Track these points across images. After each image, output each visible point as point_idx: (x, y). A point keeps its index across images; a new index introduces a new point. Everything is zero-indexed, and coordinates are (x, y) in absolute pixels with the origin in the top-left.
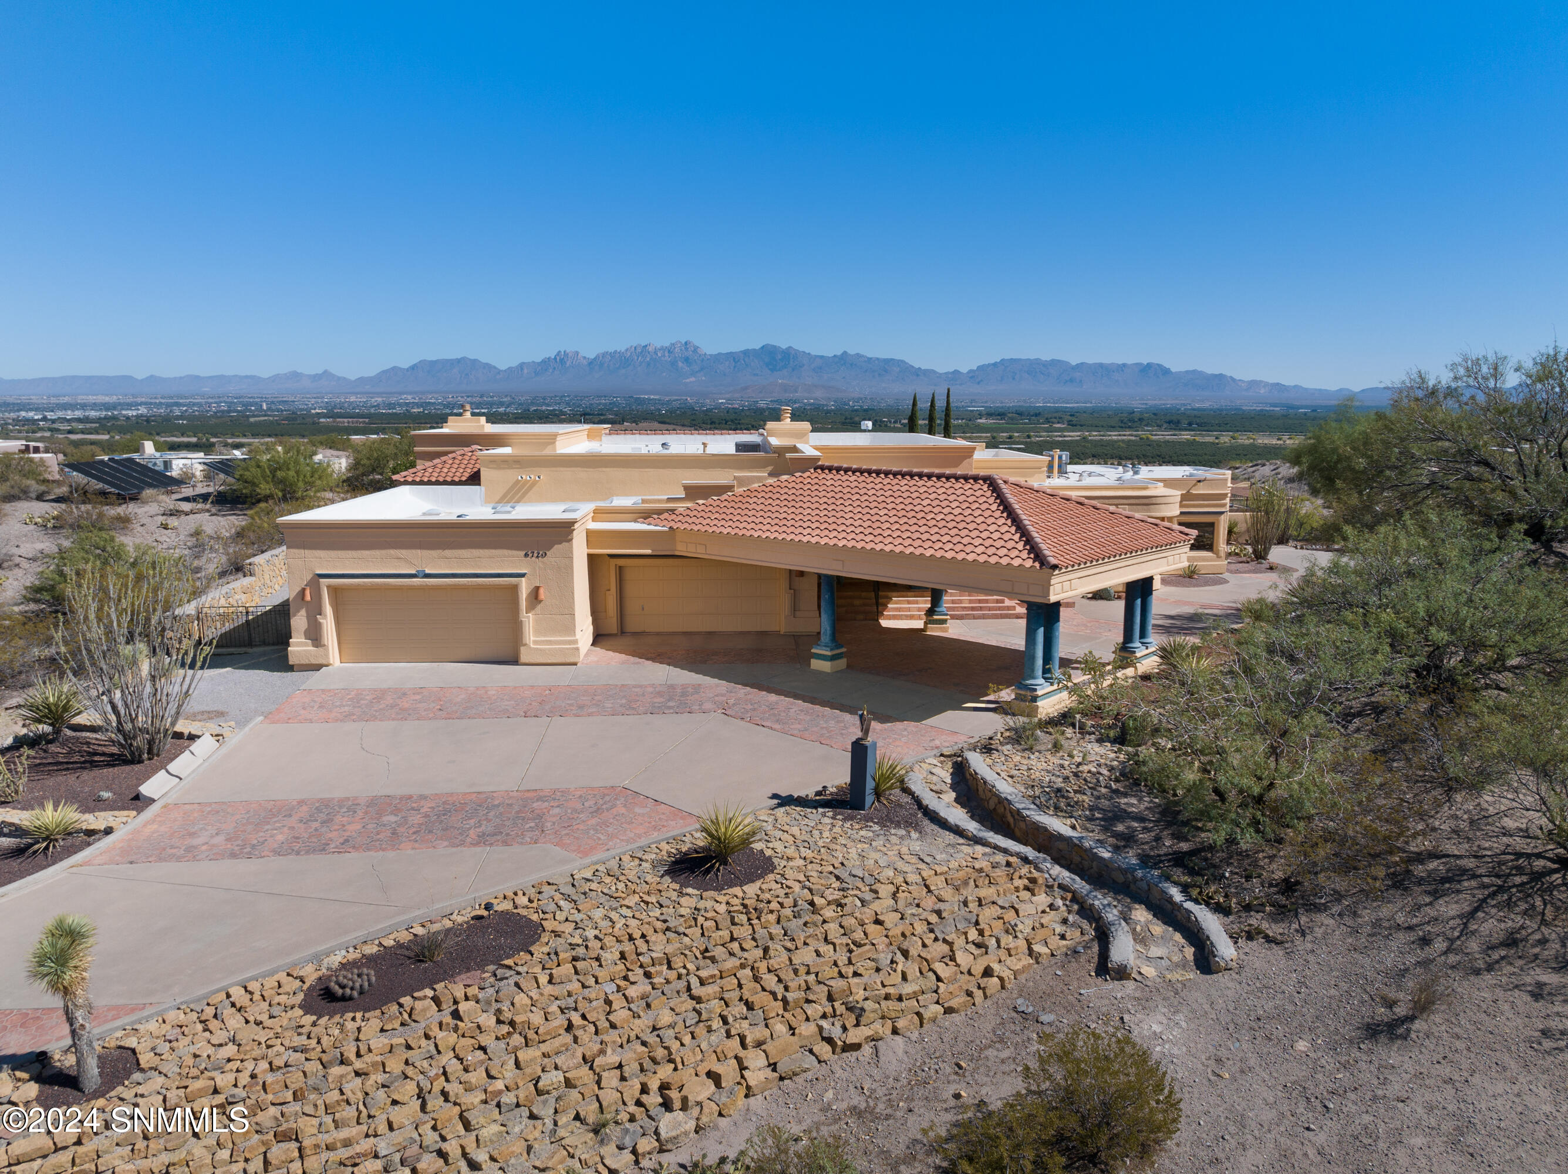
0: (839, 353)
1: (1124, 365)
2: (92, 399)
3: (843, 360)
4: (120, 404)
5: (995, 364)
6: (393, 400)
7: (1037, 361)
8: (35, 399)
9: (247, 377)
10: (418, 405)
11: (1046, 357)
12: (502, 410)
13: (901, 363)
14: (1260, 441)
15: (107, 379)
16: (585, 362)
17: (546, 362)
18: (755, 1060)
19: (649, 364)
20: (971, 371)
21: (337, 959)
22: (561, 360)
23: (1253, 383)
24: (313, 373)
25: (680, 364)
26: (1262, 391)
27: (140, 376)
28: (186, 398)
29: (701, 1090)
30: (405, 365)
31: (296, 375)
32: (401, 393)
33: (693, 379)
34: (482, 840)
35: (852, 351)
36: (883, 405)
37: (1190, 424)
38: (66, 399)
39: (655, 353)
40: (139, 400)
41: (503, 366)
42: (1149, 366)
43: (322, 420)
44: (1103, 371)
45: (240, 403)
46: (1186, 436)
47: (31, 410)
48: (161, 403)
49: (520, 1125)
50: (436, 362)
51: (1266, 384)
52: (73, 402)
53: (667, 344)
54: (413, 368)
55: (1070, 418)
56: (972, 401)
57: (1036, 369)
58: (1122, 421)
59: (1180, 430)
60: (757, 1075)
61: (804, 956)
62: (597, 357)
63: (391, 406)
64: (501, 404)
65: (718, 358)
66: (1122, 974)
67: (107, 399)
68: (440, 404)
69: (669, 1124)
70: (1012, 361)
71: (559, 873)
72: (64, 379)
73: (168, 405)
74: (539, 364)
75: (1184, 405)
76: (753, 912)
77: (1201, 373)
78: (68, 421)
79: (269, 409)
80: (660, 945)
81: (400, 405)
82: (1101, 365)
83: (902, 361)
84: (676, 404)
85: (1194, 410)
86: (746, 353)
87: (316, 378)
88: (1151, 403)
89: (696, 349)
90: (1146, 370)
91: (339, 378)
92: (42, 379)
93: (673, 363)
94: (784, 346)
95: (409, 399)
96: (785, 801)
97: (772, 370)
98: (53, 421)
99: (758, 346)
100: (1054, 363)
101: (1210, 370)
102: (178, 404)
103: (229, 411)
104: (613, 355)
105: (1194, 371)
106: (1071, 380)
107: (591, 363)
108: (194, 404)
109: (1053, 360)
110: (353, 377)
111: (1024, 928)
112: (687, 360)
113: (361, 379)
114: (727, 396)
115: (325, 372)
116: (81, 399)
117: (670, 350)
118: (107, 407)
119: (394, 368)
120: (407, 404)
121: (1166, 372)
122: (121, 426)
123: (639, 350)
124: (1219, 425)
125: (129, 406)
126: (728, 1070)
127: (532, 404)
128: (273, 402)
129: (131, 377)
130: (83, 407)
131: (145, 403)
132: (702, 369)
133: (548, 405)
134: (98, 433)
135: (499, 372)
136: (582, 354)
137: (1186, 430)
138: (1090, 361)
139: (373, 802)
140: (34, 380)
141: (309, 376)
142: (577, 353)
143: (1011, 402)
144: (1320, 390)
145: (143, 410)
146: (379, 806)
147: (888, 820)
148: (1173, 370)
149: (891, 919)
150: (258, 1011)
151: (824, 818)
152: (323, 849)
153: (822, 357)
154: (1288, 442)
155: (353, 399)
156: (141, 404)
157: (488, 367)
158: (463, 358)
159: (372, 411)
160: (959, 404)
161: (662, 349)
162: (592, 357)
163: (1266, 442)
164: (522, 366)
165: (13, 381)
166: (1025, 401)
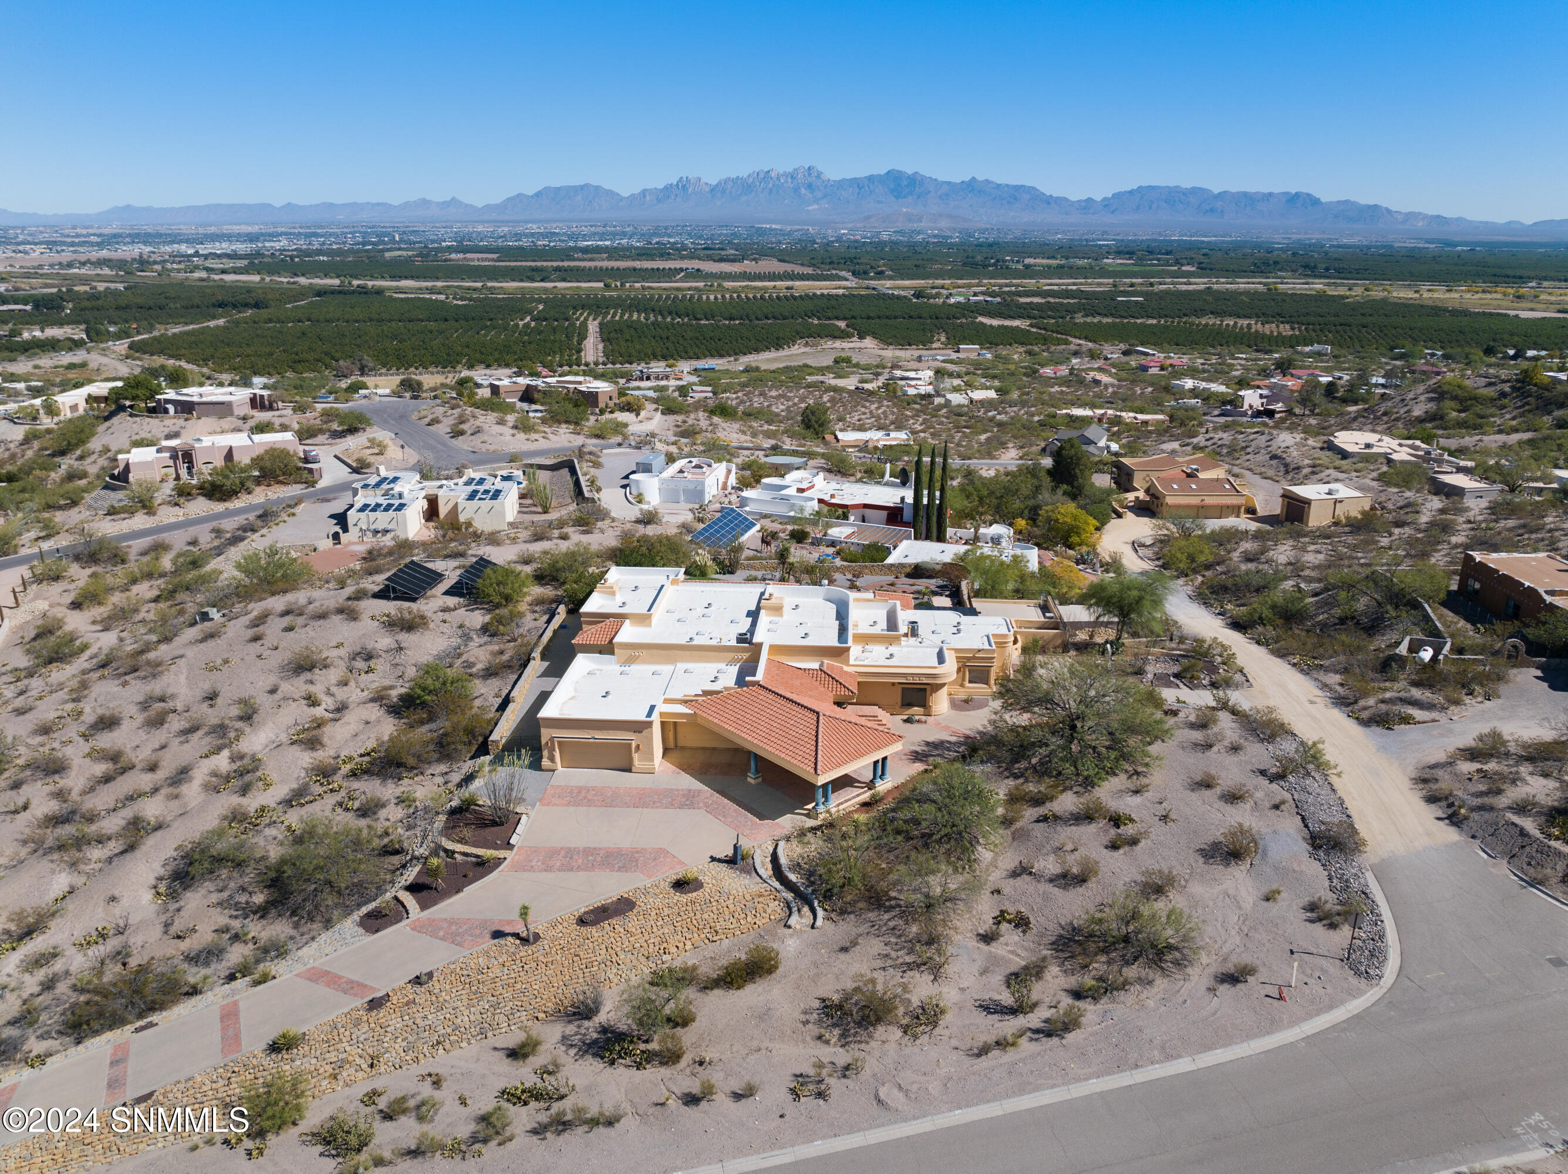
0: (967, 179)
1: (1270, 194)
2: (236, 229)
3: (971, 187)
4: (263, 235)
5: (1131, 192)
6: (519, 229)
7: (1177, 190)
8: (185, 229)
9: (378, 204)
10: (544, 236)
11: (1187, 184)
12: (624, 241)
13: (1032, 191)
14: (1395, 294)
15: (250, 207)
16: (707, 189)
17: (668, 188)
18: (688, 943)
19: (771, 191)
20: (1105, 199)
21: (582, 910)
22: (683, 187)
23: (1410, 216)
24: (441, 200)
25: (803, 191)
26: (1420, 224)
27: (278, 203)
28: (322, 227)
29: (674, 950)
30: (530, 192)
31: (425, 203)
32: (527, 222)
33: (815, 207)
34: (619, 870)
35: (980, 178)
36: (1010, 237)
37: (1327, 269)
38: (212, 230)
39: (778, 179)
40: (280, 230)
41: (625, 193)
42: (1297, 195)
43: (453, 256)
44: (1248, 200)
45: (374, 233)
46: (1318, 285)
47: (180, 242)
48: (300, 234)
49: (629, 956)
50: (559, 189)
51: (1426, 216)
52: (219, 232)
53: (790, 169)
54: (538, 194)
55: (1202, 259)
56: (1104, 233)
57: (1174, 197)
58: (1255, 265)
59: (1316, 277)
60: (689, 946)
61: (706, 916)
62: (719, 183)
63: (518, 236)
64: (624, 234)
65: (841, 184)
66: (789, 927)
67: (249, 229)
68: (565, 234)
69: (665, 958)
70: (1151, 188)
71: (641, 885)
72: (208, 207)
73: (308, 236)
74: (661, 190)
75: (1330, 240)
76: (693, 903)
77: (1354, 203)
78: (219, 256)
79: (401, 241)
80: (666, 911)
81: (526, 236)
82: (1245, 194)
83: (1034, 188)
84: (797, 235)
85: (1339, 246)
86: (871, 179)
87: (445, 205)
88: (1295, 237)
89: (819, 175)
90: (1294, 200)
91: (466, 205)
92: (189, 207)
93: (796, 190)
94: (910, 172)
95: (534, 228)
96: (713, 859)
97: (897, 197)
98: (206, 257)
99: (883, 172)
100: (1195, 191)
101: (1365, 199)
102: (316, 235)
103: (364, 244)
104: (735, 181)
105: (1347, 202)
106: (1212, 210)
107: (713, 189)
108: (331, 235)
109: (1194, 188)
110: (480, 204)
111: (769, 911)
112: (810, 186)
113: (488, 207)
114: (850, 225)
115: (453, 198)
116: (226, 229)
117: (793, 176)
118: (252, 238)
119: (519, 195)
120: (532, 235)
121: (1315, 202)
122: (268, 264)
123: (762, 176)
124: (1357, 271)
125: (273, 236)
126: (681, 945)
127: (655, 234)
128: (404, 233)
129: (270, 205)
130: (229, 237)
131: (286, 234)
132: (825, 197)
133: (670, 236)
134: (248, 273)
135: (622, 199)
136: (704, 180)
137: (1321, 277)
138: (1234, 189)
139: (585, 850)
140: (180, 209)
141: (438, 204)
142: (699, 179)
143: (1144, 234)
144: (1486, 223)
145: (283, 243)
146: (588, 852)
147: (743, 870)
148: (1323, 200)
149: (731, 906)
150: (565, 924)
151: (723, 867)
152: (572, 870)
153: (949, 183)
154: (1426, 295)
155: (480, 228)
156: (281, 234)
157: (611, 193)
158: (587, 185)
159: (500, 242)
160: (1090, 237)
161: (785, 174)
162: (715, 183)
163: (1401, 295)
164: (644, 192)
165: (162, 209)
166: (1160, 234)
